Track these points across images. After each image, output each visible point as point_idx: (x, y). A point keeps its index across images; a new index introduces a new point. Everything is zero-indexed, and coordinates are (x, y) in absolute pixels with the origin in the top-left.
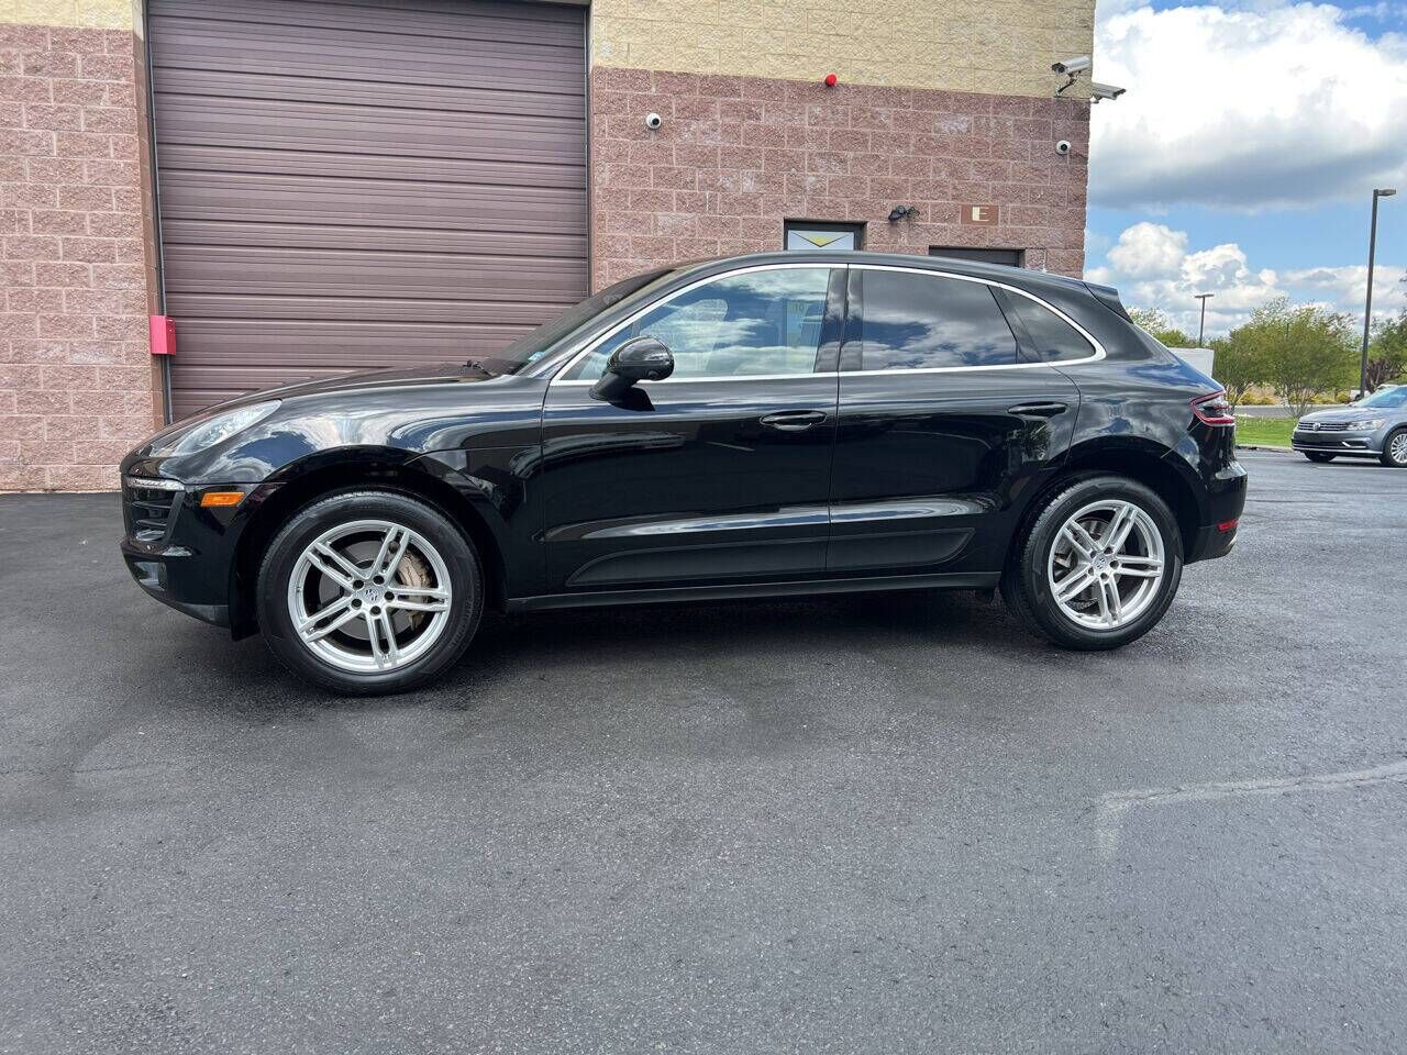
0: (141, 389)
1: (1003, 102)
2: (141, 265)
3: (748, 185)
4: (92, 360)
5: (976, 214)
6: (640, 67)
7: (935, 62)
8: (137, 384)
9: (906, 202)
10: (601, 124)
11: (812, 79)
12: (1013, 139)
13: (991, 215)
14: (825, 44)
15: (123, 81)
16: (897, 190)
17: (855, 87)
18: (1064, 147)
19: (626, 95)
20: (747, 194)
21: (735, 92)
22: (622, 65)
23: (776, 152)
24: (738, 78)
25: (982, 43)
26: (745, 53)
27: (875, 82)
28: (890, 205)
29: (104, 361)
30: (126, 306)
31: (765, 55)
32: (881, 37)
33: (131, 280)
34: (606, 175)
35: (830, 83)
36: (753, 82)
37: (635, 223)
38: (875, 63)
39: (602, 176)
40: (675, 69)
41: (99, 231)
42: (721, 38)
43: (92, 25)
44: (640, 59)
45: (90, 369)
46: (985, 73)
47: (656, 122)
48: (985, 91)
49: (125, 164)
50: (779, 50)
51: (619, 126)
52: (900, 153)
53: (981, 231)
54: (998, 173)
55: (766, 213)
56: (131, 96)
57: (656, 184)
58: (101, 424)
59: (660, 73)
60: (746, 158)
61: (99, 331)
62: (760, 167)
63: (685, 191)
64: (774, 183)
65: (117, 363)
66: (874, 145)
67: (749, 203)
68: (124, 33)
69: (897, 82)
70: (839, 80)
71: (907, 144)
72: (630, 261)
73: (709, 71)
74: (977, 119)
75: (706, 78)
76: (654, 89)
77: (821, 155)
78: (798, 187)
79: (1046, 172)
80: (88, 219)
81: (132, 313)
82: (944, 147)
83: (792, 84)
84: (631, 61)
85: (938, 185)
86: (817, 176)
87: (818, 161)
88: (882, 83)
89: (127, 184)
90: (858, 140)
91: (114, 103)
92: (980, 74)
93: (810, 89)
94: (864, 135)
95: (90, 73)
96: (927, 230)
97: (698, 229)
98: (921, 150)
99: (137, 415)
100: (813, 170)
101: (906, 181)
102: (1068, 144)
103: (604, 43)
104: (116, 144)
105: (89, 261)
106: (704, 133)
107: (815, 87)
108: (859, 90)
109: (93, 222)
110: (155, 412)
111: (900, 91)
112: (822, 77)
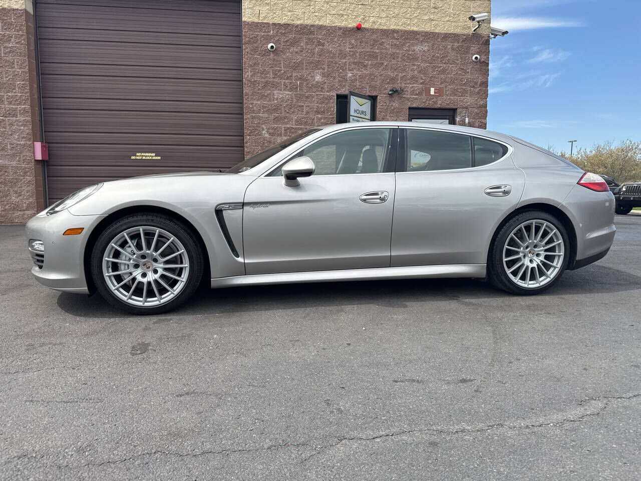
0: (30, 176)
1: (446, 37)
2: (29, 119)
3: (318, 78)
4: (7, 163)
5: (432, 91)
6: (265, 21)
7: (411, 17)
8: (28, 174)
9: (397, 86)
10: (246, 49)
11: (350, 26)
12: (452, 54)
13: (439, 91)
14: (356, 9)
15: (21, 33)
16: (393, 80)
17: (371, 29)
18: (476, 58)
19: (258, 35)
20: (318, 82)
21: (312, 33)
22: (256, 20)
23: (332, 62)
24: (312, 26)
25: (435, 8)
26: (317, 14)
27: (381, 27)
28: (389, 87)
29: (14, 163)
30: (23, 138)
31: (326, 15)
32: (384, 5)
33: (25, 125)
34: (250, 74)
35: (359, 28)
36: (321, 27)
37: (263, 97)
38: (381, 18)
39: (247, 74)
40: (282, 22)
41: (10, 103)
42: (305, 7)
43: (6, 6)
44: (265, 18)
45: (6, 167)
46: (437, 22)
47: (272, 47)
48: (437, 31)
49: (22, 71)
50: (334, 12)
51: (255, 50)
52: (394, 62)
53: (435, 100)
54: (444, 71)
55: (327, 91)
56: (24, 40)
57: (274, 78)
58: (12, 193)
59: (274, 24)
60: (317, 65)
61: (11, 150)
62: (324, 69)
63: (287, 81)
64: (332, 77)
65: (18, 164)
66: (381, 58)
67: (319, 87)
68: (20, 10)
69: (392, 27)
70: (363, 26)
71: (398, 57)
72: (261, 115)
73: (299, 22)
74: (433, 45)
75: (297, 26)
76: (272, 32)
77: (354, 63)
78: (344, 79)
79: (468, 71)
80: (6, 97)
81: (25, 141)
82: (417, 59)
83: (340, 28)
84: (261, 18)
85: (413, 77)
86: (353, 73)
87: (353, 66)
88: (385, 28)
89: (23, 81)
90: (373, 56)
91: (17, 43)
92: (434, 23)
93: (349, 31)
94: (376, 53)
95: (5, 29)
96: (408, 99)
97: (295, 100)
98: (404, 60)
99: (29, 188)
100: (350, 70)
101: (397, 75)
102: (478, 57)
103: (247, 10)
104: (18, 62)
105: (5, 117)
106: (296, 53)
107: (352, 30)
108: (373, 31)
109: (7, 99)
110: (36, 187)
111: (394, 31)
112: (355, 25)
